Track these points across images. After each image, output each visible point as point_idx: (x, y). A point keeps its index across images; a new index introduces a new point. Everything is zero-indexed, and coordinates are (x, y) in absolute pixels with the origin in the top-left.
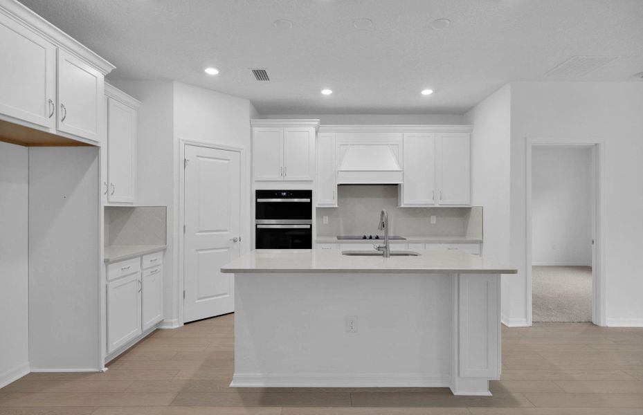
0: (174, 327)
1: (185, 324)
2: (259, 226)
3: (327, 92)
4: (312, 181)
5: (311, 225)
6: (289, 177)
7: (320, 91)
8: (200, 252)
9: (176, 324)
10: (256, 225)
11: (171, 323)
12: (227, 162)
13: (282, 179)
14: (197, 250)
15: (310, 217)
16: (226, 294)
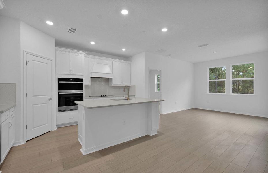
0: (22, 144)
1: (27, 141)
2: (59, 93)
3: (93, 43)
4: (83, 75)
5: (83, 92)
6: (73, 73)
7: (90, 42)
8: (34, 106)
9: (22, 142)
10: (58, 93)
11: (20, 143)
12: (46, 64)
13: (70, 74)
14: (33, 105)
15: (83, 89)
16: (46, 124)
